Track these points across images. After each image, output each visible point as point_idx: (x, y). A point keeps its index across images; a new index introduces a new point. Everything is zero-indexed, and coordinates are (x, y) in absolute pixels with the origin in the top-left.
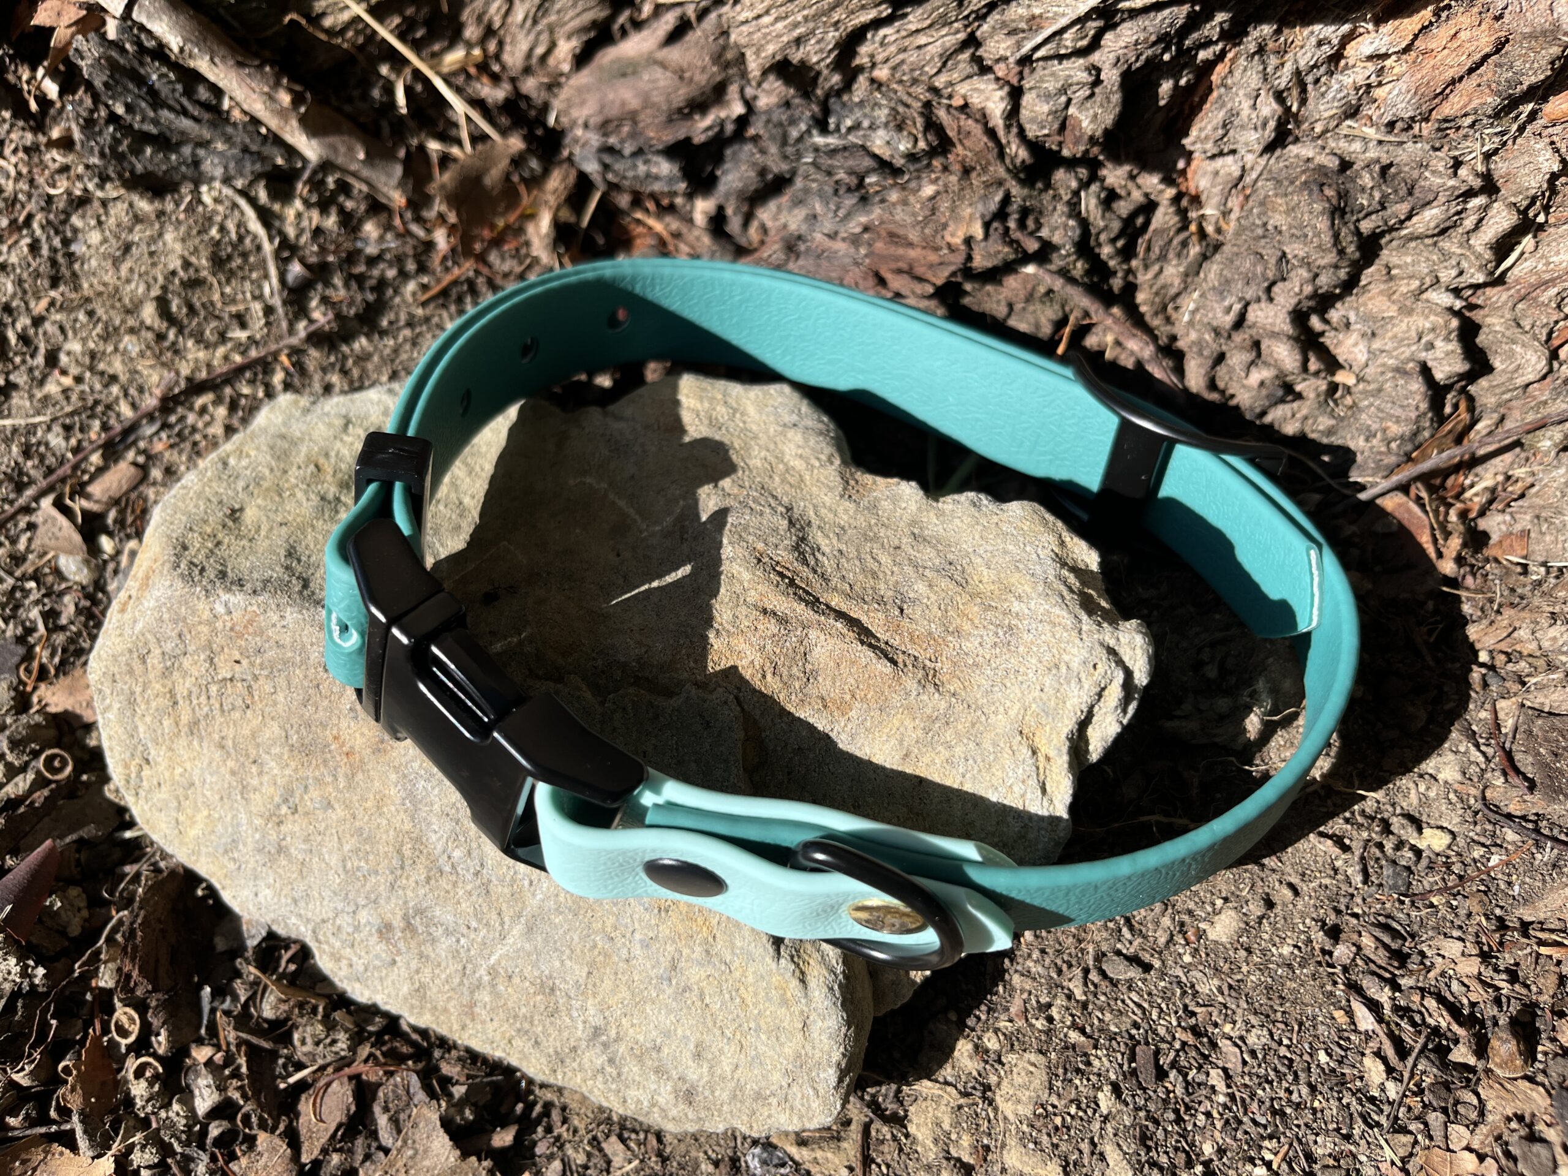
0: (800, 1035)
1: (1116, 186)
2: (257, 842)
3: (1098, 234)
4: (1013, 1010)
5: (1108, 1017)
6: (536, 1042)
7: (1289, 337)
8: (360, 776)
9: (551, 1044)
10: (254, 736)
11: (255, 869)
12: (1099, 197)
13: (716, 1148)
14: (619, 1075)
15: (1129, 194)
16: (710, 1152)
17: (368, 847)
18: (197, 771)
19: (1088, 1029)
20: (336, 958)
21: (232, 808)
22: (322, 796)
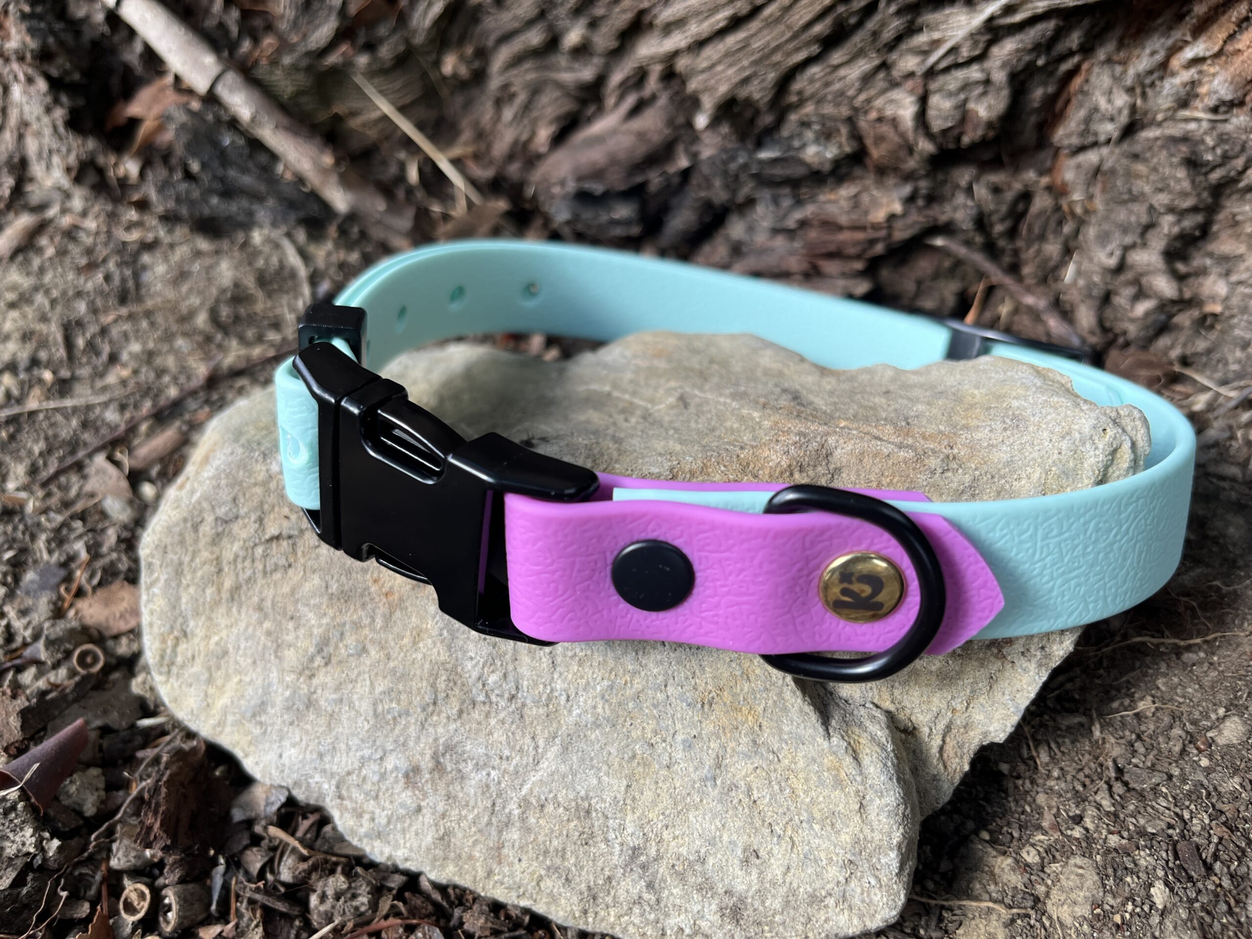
0: (857, 818)
1: (1000, 183)
2: (287, 700)
3: (990, 215)
4: (1045, 824)
5: (1142, 822)
6: (567, 879)
7: (1164, 272)
8: (398, 614)
9: (584, 879)
10: (293, 592)
11: (281, 730)
14: (658, 901)
15: (1011, 187)
17: (401, 687)
18: (233, 638)
19: (1125, 834)
20: (359, 814)
21: (264, 669)
22: (357, 641)
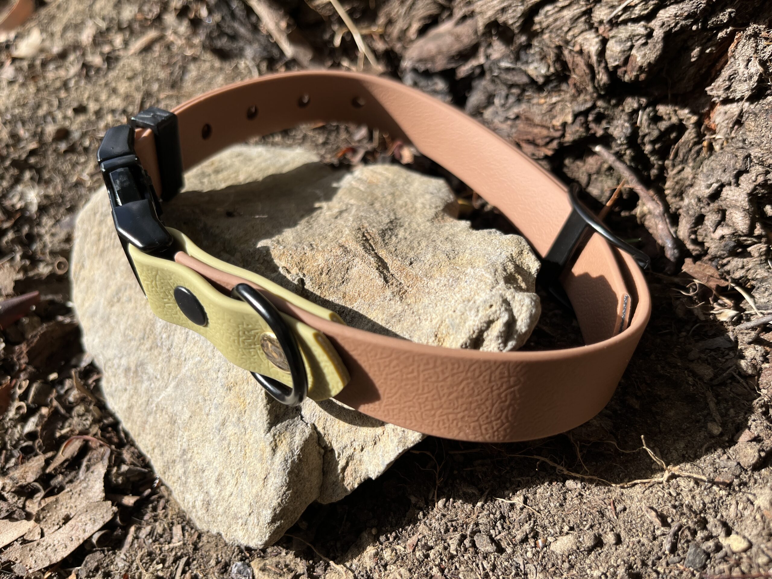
0: (262, 483)
1: (663, 114)
2: (103, 314)
3: (644, 136)
4: (410, 542)
5: (462, 568)
6: (162, 453)
7: (745, 210)
11: (98, 328)
12: (649, 115)
13: (224, 555)
14: (186, 483)
15: (670, 119)
16: (219, 556)
17: (135, 325)
18: (97, 275)
19: (446, 570)
21: (101, 295)
22: (129, 295)
